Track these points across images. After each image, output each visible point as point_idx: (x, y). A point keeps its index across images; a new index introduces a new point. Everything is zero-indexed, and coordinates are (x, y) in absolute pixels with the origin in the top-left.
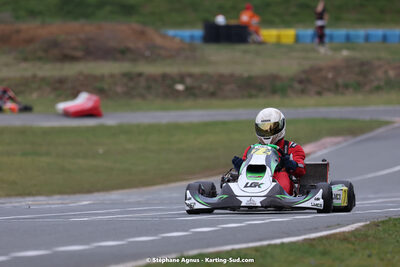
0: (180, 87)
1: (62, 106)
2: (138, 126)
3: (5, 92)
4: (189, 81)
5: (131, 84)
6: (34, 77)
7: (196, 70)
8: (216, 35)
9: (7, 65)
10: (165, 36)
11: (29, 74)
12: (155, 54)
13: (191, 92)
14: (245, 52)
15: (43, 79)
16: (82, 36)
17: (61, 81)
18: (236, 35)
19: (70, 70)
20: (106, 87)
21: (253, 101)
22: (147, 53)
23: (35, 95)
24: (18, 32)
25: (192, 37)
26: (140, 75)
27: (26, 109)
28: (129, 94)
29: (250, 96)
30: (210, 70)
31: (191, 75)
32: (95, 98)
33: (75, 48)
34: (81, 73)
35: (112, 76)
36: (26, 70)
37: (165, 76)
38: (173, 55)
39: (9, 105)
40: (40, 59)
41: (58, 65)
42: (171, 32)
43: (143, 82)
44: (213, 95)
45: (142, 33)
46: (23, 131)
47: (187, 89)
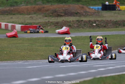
0: (94, 25)
1: (57, 31)
2: (81, 37)
3: (40, 26)
4: (97, 22)
5: (79, 24)
6: (49, 21)
7: (99, 19)
8: (106, 8)
9: (40, 18)
10: (90, 9)
11: (47, 21)
12: (86, 14)
13: (98, 26)
14: (115, 13)
15: (51, 22)
16: (64, 9)
17: (57, 23)
18: (112, 8)
19: (60, 19)
20: (71, 25)
21: (117, 29)
22: (84, 14)
23: (49, 28)
24: (44, 7)
25: (98, 9)
26: (82, 21)
27: (46, 32)
28: (78, 27)
29: (117, 27)
30: (104, 19)
31: (98, 21)
32: (68, 28)
33: (61, 13)
34: (63, 20)
35: (73, 21)
36: (46, 19)
37: (90, 21)
38: (92, 14)
39: (41, 31)
40: (50, 16)
41: (56, 18)
42: (92, 7)
43: (83, 23)
44: (105, 27)
45: (83, 7)
46: (45, 39)
47: (96, 25)
